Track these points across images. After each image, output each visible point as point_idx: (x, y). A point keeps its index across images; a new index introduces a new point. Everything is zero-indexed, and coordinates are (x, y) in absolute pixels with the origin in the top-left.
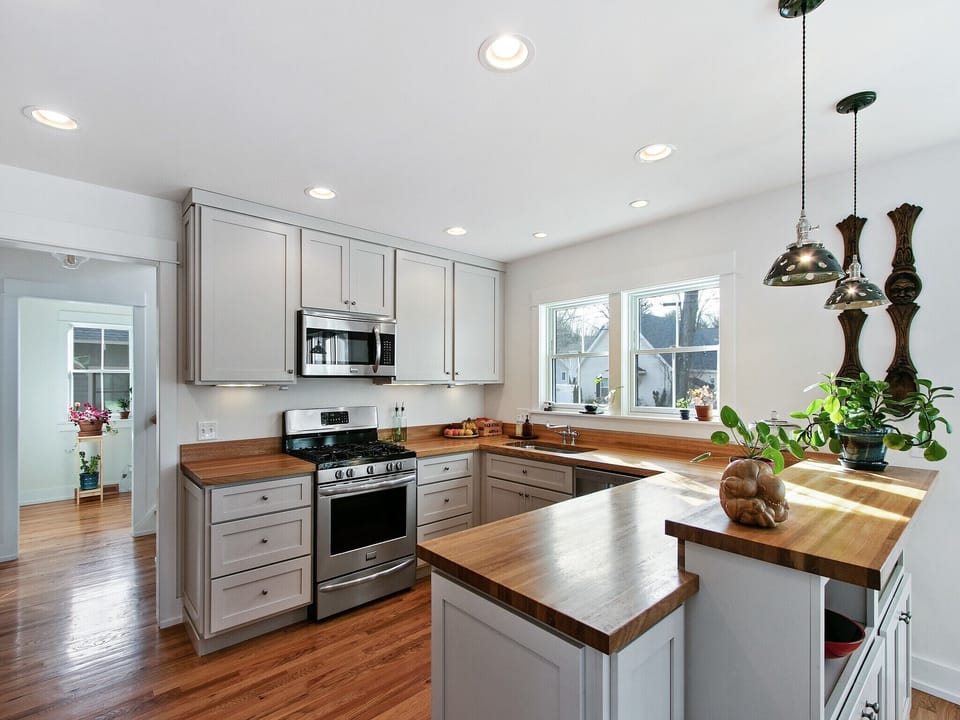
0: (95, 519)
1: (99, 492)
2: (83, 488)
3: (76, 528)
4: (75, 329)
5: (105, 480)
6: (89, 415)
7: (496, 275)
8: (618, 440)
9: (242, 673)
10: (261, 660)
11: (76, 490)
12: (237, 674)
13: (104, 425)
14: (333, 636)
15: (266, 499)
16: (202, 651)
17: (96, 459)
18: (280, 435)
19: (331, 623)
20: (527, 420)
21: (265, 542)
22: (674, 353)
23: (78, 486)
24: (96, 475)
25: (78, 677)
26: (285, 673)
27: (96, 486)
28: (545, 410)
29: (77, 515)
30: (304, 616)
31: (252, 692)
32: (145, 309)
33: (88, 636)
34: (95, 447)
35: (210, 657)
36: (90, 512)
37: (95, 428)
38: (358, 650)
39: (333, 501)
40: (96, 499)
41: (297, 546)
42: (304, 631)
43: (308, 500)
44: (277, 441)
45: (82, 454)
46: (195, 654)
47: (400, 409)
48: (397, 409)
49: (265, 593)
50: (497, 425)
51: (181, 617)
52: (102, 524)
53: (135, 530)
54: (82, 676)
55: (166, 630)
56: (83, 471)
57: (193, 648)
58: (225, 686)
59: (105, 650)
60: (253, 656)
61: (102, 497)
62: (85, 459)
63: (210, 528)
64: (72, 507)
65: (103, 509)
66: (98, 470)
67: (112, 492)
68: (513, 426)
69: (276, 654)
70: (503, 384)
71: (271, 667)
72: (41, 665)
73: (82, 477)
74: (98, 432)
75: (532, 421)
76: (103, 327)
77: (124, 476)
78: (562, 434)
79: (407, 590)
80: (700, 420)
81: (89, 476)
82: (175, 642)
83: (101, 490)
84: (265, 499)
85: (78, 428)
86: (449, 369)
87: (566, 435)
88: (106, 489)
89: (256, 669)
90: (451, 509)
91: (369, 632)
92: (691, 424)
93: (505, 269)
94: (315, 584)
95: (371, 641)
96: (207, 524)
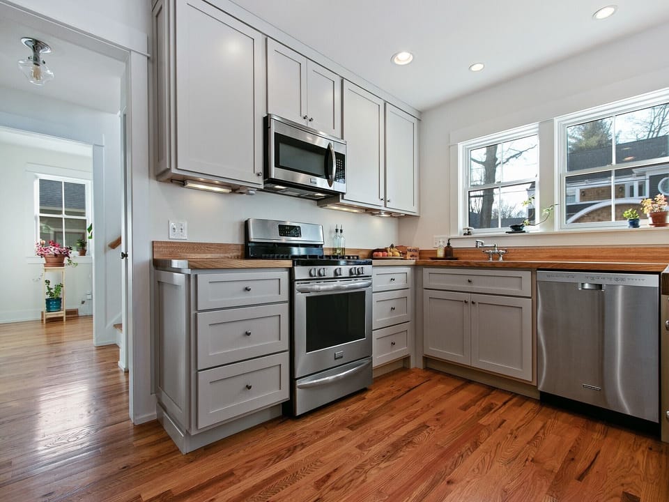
0: (59, 334)
1: (62, 314)
2: (49, 310)
3: (44, 340)
4: (41, 180)
5: (66, 305)
6: (52, 250)
7: (414, 120)
8: (553, 254)
9: (238, 473)
10: (251, 458)
11: (42, 312)
12: (231, 473)
13: (66, 258)
14: (317, 433)
15: (249, 290)
16: (186, 448)
17: (59, 287)
18: (243, 243)
19: (308, 419)
20: (449, 244)
21: (248, 334)
22: (613, 170)
23: (44, 308)
24: (59, 300)
25: (52, 477)
26: (283, 472)
27: (59, 308)
28: (465, 234)
29: (44, 330)
30: (279, 413)
31: (256, 495)
32: (104, 148)
33: (61, 432)
34: (59, 277)
35: (196, 455)
36: (55, 328)
37: (59, 260)
38: (349, 446)
39: (307, 298)
40: (61, 319)
41: (276, 341)
42: (284, 426)
43: (285, 296)
44: (240, 247)
45: (48, 282)
46: (177, 451)
47: (339, 231)
48: (337, 230)
49: (249, 387)
50: (415, 250)
51: (155, 413)
52: (65, 337)
53: (97, 340)
54: (57, 476)
55: (141, 426)
56: (48, 296)
57: (175, 445)
58: (223, 488)
59: (79, 447)
60: (242, 453)
61: (64, 319)
62: (50, 286)
63: (196, 315)
64: (40, 325)
65: (66, 327)
66: (61, 296)
67: (73, 315)
68: (435, 252)
69: (265, 452)
70: (419, 216)
71: (266, 465)
72: (10, 464)
73: (48, 301)
74: (61, 264)
75: (454, 245)
76: (63, 179)
77: (83, 302)
78: (488, 253)
79: (365, 390)
80: (657, 226)
81: (54, 301)
82: (152, 438)
83: (64, 312)
84: (247, 289)
85: (43, 260)
86: (382, 197)
87: (494, 253)
88: (68, 313)
89: (251, 468)
90: (397, 316)
91: (351, 428)
92: (646, 231)
93: (421, 116)
94: (293, 380)
95: (357, 438)
96: (193, 312)
